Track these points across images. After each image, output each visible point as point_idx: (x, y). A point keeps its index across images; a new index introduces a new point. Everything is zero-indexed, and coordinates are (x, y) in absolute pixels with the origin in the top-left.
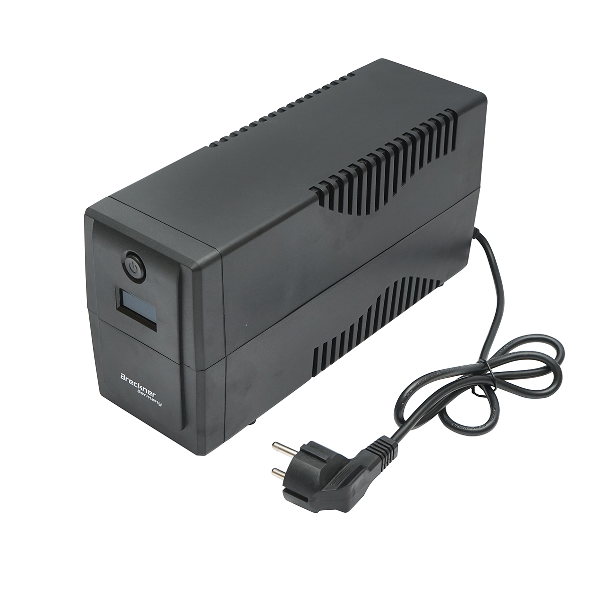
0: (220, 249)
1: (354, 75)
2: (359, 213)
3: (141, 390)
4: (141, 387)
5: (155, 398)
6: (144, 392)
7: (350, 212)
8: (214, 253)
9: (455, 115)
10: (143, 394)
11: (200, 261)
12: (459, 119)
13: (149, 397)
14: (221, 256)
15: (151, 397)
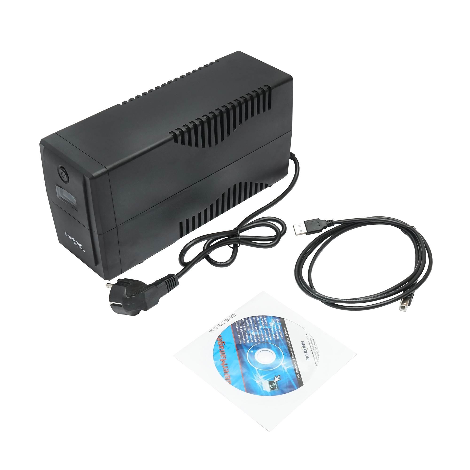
0: (108, 167)
1: (218, 61)
2: (204, 146)
3: (75, 242)
4: (75, 240)
5: (81, 247)
6: (77, 243)
7: (197, 145)
8: (104, 170)
9: (270, 89)
10: (76, 244)
11: (95, 174)
12: (272, 91)
13: (79, 247)
14: (108, 171)
15: (80, 246)
